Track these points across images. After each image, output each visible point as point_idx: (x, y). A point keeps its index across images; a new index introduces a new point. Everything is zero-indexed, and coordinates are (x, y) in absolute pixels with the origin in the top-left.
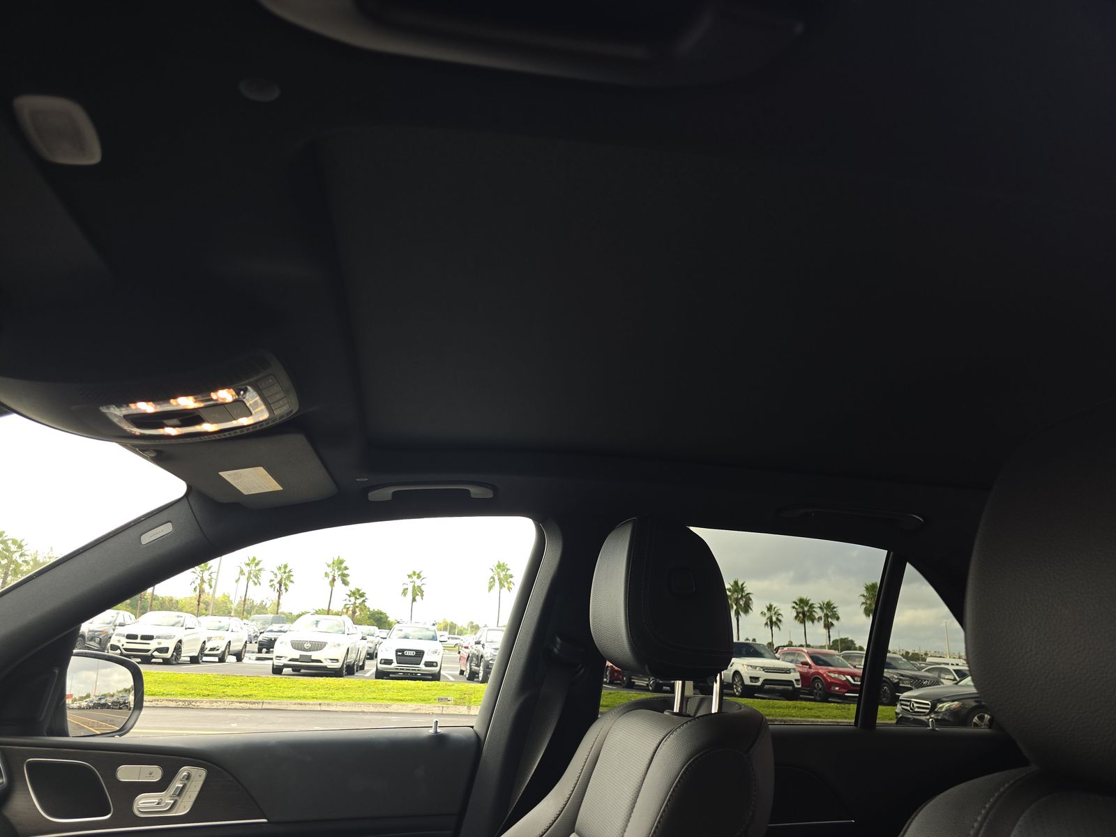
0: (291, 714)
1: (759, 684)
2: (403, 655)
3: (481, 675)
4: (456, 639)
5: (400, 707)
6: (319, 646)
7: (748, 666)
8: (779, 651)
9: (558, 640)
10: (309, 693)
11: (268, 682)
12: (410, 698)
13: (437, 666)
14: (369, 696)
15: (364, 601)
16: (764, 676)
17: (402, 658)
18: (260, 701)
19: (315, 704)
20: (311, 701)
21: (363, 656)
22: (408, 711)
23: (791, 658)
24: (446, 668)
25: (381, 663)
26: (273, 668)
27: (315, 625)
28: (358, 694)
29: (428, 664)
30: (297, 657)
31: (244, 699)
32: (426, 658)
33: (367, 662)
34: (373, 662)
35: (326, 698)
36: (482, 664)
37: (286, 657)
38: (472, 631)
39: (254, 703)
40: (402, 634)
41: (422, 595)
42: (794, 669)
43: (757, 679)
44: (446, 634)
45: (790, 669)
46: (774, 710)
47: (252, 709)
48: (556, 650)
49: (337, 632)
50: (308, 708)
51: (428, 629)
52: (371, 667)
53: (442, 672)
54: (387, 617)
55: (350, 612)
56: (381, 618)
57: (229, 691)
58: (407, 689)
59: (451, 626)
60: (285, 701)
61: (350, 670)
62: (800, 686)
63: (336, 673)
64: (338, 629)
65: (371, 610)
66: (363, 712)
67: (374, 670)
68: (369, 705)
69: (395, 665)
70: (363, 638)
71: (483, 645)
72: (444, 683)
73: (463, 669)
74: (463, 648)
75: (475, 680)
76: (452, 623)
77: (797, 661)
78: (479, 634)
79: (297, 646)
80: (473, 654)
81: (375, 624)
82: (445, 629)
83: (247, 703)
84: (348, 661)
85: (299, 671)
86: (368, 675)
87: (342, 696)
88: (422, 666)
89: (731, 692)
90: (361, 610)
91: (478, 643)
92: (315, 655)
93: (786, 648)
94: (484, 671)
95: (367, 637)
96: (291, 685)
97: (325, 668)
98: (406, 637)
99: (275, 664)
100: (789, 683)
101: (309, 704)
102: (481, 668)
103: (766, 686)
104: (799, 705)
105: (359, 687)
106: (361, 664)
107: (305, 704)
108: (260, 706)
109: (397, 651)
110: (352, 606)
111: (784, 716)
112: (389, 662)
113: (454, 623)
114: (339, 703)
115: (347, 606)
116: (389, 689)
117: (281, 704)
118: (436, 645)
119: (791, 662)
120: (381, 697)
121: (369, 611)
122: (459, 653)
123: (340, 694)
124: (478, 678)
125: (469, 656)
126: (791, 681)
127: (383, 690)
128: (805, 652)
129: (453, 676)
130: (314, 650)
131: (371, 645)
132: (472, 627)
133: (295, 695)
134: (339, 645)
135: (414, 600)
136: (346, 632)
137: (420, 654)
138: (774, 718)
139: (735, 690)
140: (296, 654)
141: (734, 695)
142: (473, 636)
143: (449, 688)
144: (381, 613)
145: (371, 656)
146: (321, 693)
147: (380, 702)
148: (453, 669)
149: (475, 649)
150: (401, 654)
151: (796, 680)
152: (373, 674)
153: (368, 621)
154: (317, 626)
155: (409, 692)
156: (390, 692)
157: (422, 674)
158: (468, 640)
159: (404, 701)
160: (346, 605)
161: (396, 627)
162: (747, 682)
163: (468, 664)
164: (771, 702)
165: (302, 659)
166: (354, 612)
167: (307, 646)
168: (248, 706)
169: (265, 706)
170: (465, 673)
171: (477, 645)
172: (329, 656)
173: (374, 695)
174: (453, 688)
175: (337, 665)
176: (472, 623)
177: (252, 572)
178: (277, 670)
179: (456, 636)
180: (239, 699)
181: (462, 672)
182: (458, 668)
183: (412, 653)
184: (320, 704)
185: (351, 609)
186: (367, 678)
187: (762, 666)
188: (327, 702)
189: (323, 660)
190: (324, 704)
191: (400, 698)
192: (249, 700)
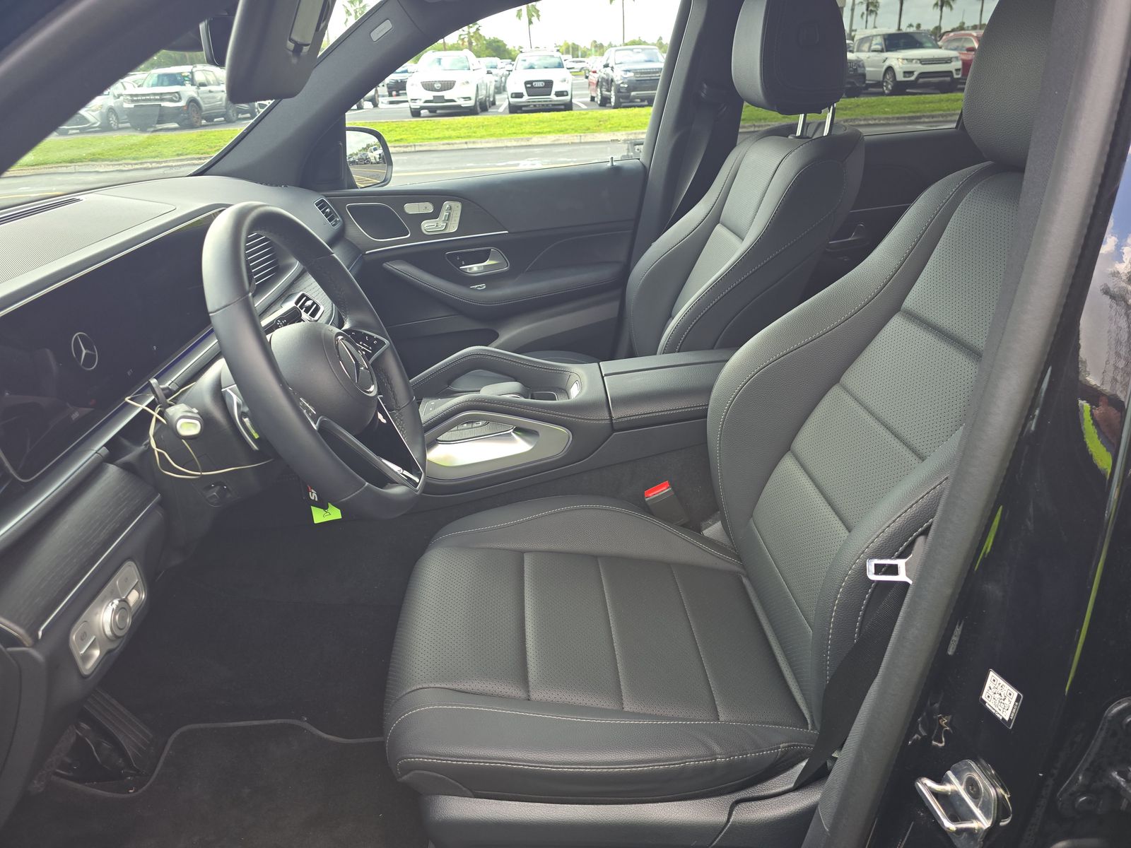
0: (443, 154)
1: (913, 78)
2: (532, 87)
3: (613, 100)
4: (581, 62)
5: (540, 139)
6: (448, 86)
7: (904, 59)
8: (944, 37)
9: (705, 86)
10: (452, 133)
11: (412, 126)
12: (548, 130)
13: (567, 95)
14: (509, 131)
15: (478, 29)
16: (919, 68)
17: (532, 90)
18: (411, 144)
19: (461, 143)
20: (457, 141)
21: (492, 90)
22: (548, 142)
23: (955, 44)
24: (577, 95)
25: (512, 97)
26: (411, 112)
27: (437, 64)
28: (498, 131)
29: (559, 94)
30: (431, 98)
32: (555, 88)
33: (498, 97)
34: (504, 96)
35: (470, 137)
36: (613, 88)
37: (420, 100)
38: (596, 51)
39: (407, 146)
40: (526, 64)
41: (538, 16)
42: (957, 58)
43: (910, 73)
44: (569, 57)
45: (951, 58)
46: (924, 105)
47: (406, 152)
48: (703, 95)
49: (463, 69)
50: (455, 147)
51: (552, 56)
52: (503, 101)
53: (574, 101)
54: (505, 45)
55: (466, 44)
56: (499, 47)
58: (543, 122)
59: (573, 48)
60: (433, 142)
61: (483, 107)
62: (959, 76)
63: (470, 111)
64: (461, 65)
65: (487, 38)
66: (507, 147)
67: (506, 104)
68: (511, 140)
69: (526, 98)
70: (489, 73)
71: (612, 68)
72: (578, 112)
73: (594, 95)
74: (591, 73)
75: (608, 105)
76: (574, 44)
77: (963, 47)
78: (606, 54)
80: (603, 78)
81: (494, 54)
82: (567, 52)
83: (400, 147)
84: (480, 97)
85: (435, 112)
86: (501, 110)
87: (484, 133)
88: (553, 97)
89: (881, 90)
90: (477, 40)
91: (606, 66)
92: (447, 95)
93: (952, 34)
94: (616, 96)
95: (492, 70)
96: (434, 127)
97: (459, 107)
98: (532, 67)
99: (412, 107)
100: (949, 73)
101: (456, 143)
102: (613, 93)
103: (921, 80)
104: (953, 98)
105: (498, 123)
106: (491, 99)
107: (452, 144)
108: (413, 149)
109: (526, 83)
111: (932, 111)
112: (519, 95)
113: (576, 43)
114: (483, 140)
115: (462, 37)
116: (526, 123)
117: (430, 145)
118: (563, 73)
119: (955, 49)
120: (520, 132)
121: (485, 40)
122: (587, 77)
123: (482, 132)
124: (610, 103)
125: (598, 81)
126: (951, 72)
127: (521, 124)
128: (973, 36)
129: (585, 103)
130: (445, 90)
131: (497, 79)
132: (596, 46)
133: (441, 136)
134: (468, 82)
135: (530, 22)
136: (472, 68)
137: (549, 84)
138: (922, 114)
139: (885, 88)
140: (430, 95)
141: (883, 94)
142: (600, 58)
143: (583, 116)
144: (498, 41)
145: (500, 89)
146: (463, 132)
147: (521, 136)
148: (585, 96)
149: (603, 73)
150: (530, 85)
151: (957, 70)
152: (505, 109)
153: (487, 52)
154: (440, 64)
155: (546, 124)
156: (528, 126)
157: (553, 105)
158: (594, 62)
159: (542, 133)
160: (460, 35)
161: (520, 57)
162: (900, 77)
163: (599, 90)
164: (922, 97)
165: (437, 99)
166: (470, 43)
167: (437, 86)
169: (417, 149)
170: (596, 99)
171: (606, 69)
172: (460, 95)
173: (513, 130)
174: (587, 116)
175: (471, 103)
176: (595, 42)
177: (358, 10)
178: (416, 113)
179: (580, 59)
181: (593, 99)
182: (587, 94)
183: (541, 84)
184: (466, 143)
185: (466, 40)
186: (501, 113)
187: (920, 57)
188: (472, 140)
189: (456, 99)
190: (470, 142)
191: (539, 131)
192: (402, 144)
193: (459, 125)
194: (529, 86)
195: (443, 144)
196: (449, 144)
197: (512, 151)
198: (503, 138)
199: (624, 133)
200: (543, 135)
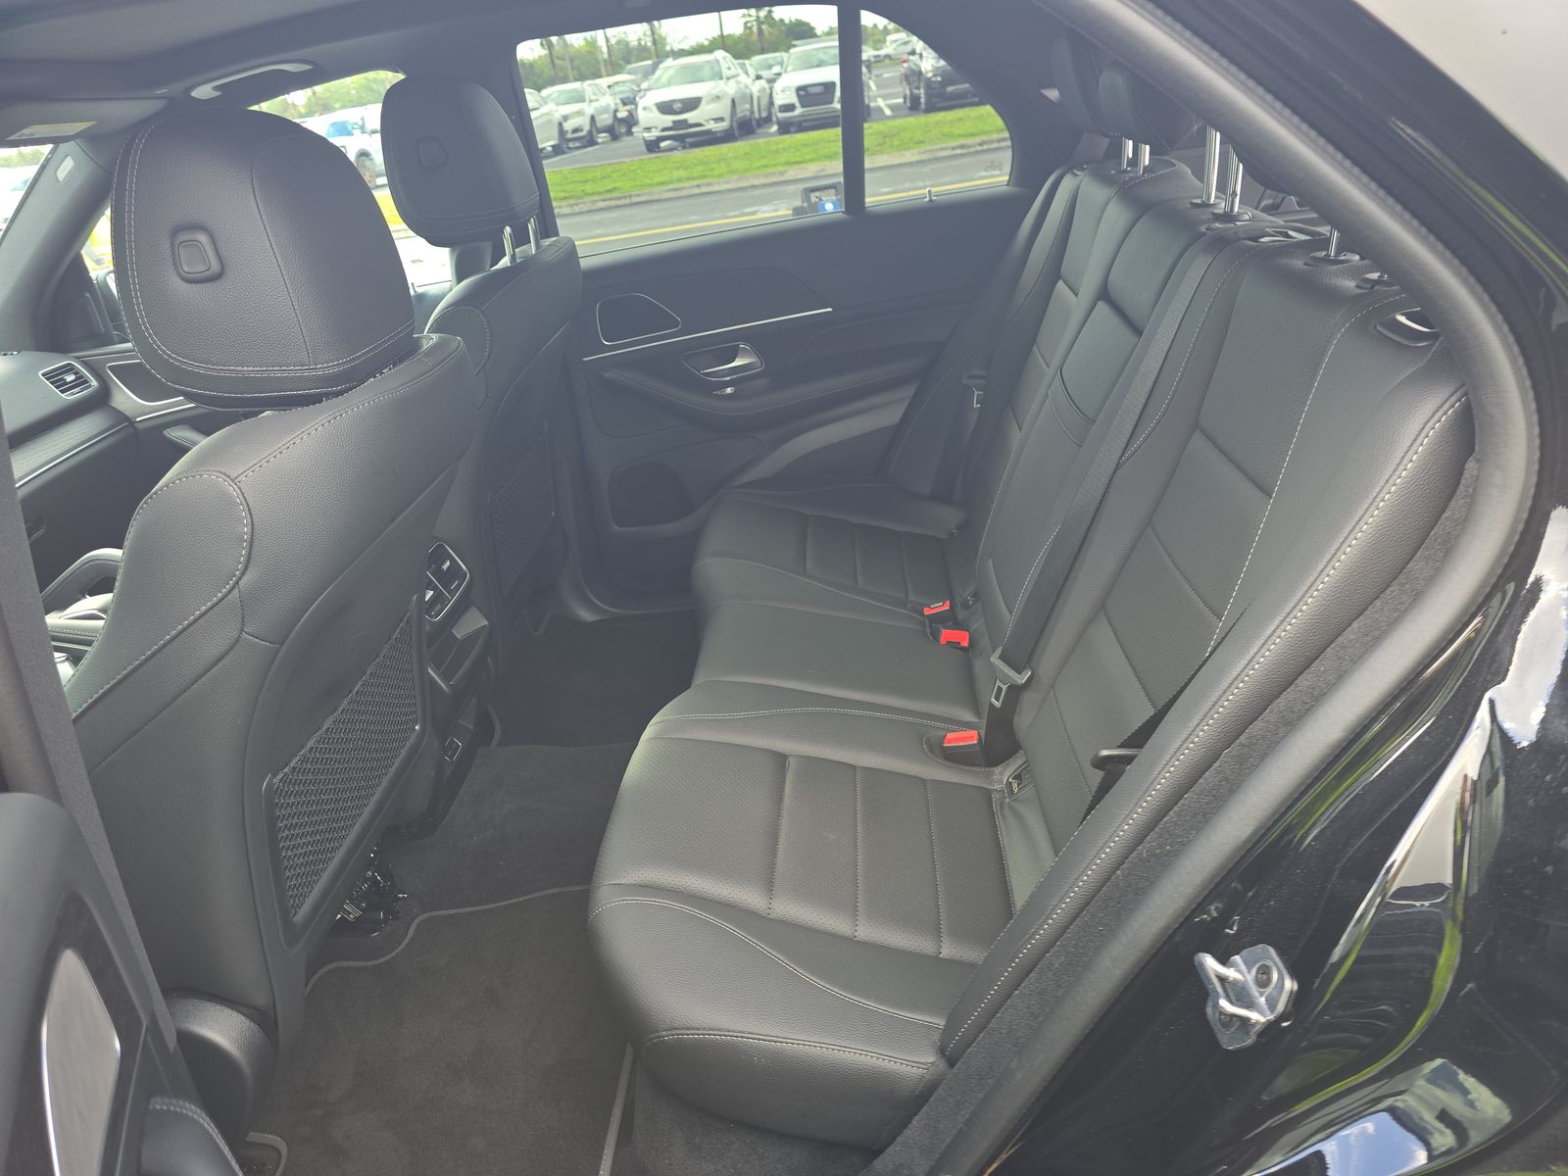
0: (666, 205)
2: (808, 94)
3: (924, 101)
6: (692, 104)
10: (682, 173)
11: (633, 168)
14: (758, 164)
17: (806, 98)
18: (627, 194)
19: (691, 187)
20: (686, 184)
25: (781, 112)
26: (646, 145)
30: (670, 124)
31: (608, 196)
35: (704, 177)
36: (922, 84)
37: (656, 128)
39: (621, 198)
47: (618, 206)
50: (684, 193)
57: (588, 188)
60: (655, 189)
61: (745, 128)
63: (727, 137)
65: (787, 22)
66: (753, 187)
68: (758, 176)
69: (799, 110)
71: (921, 55)
73: (905, 94)
74: (899, 64)
79: (665, 108)
80: (911, 70)
83: (611, 199)
84: (738, 116)
85: (683, 141)
91: (914, 52)
92: (690, 117)
94: (927, 94)
97: (709, 132)
99: (647, 139)
101: (684, 188)
102: (922, 91)
107: (680, 189)
108: (628, 201)
109: (798, 89)
110: (755, 23)
112: (790, 108)
114: (722, 180)
116: (784, 149)
120: (773, 163)
121: (785, 24)
124: (921, 105)
125: (908, 74)
129: (893, 108)
130: (688, 111)
134: (718, 97)
137: (829, 87)
140: (668, 120)
146: (697, 171)
147: (773, 170)
150: (803, 91)
159: (802, 162)
165: (677, 125)
167: (678, 106)
168: (614, 203)
169: (635, 200)
172: (708, 116)
173: (764, 162)
175: (724, 125)
178: (653, 147)
180: (603, 197)
183: (818, 90)
184: (698, 186)
185: (755, 29)
188: (706, 181)
189: (702, 122)
190: (703, 185)
191: (799, 159)
192: (613, 195)
193: (695, 161)
194: (802, 93)
195: (668, 191)
196: (675, 190)
197: (757, 192)
198: (748, 174)
199: (915, 151)
200: (803, 165)
